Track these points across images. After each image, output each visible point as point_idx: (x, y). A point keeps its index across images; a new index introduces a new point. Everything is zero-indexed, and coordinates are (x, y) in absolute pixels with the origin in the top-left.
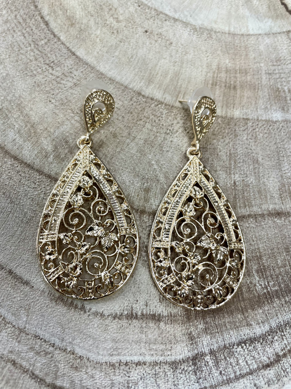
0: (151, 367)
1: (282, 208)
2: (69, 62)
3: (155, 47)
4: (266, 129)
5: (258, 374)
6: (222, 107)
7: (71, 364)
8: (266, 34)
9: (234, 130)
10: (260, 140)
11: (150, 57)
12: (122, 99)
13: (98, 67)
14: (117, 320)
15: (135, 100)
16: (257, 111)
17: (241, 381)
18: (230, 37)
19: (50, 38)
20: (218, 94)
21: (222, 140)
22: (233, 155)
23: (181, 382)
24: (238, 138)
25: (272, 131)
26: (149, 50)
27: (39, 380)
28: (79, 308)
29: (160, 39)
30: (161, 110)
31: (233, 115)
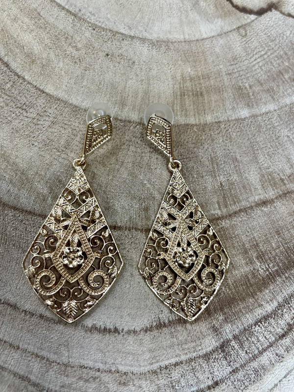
0: (188, 364)
1: (266, 197)
2: (40, 102)
3: (120, 69)
4: (238, 127)
5: (277, 344)
7: (119, 381)
8: (218, 35)
9: (209, 135)
10: (234, 139)
11: (117, 80)
14: (149, 332)
16: (227, 113)
17: (264, 354)
18: (187, 45)
20: (188, 104)
21: (202, 147)
22: (214, 159)
23: (215, 370)
24: (215, 141)
25: (243, 128)
26: (115, 73)
28: (113, 331)
29: (123, 60)
31: (206, 121)
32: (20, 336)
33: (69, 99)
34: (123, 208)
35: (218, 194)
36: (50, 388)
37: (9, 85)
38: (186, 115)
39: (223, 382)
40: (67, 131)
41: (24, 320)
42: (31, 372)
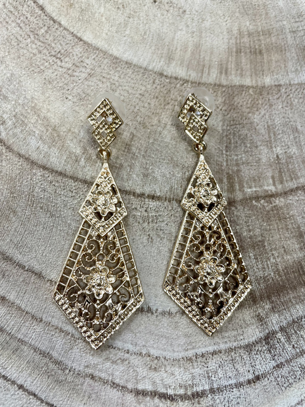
0: (227, 354)
2: (77, 50)
3: (168, 18)
4: (300, 93)
6: (251, 76)
7: (149, 366)
9: (267, 99)
10: (295, 106)
11: (165, 30)
12: (144, 83)
13: (111, 51)
15: (158, 82)
16: (288, 75)
19: (49, 24)
20: (244, 62)
21: (257, 113)
22: (271, 127)
23: (257, 363)
24: (273, 107)
26: (162, 23)
27: (120, 388)
28: (145, 310)
29: (172, 8)
30: (188, 89)
31: (264, 83)
32: (44, 307)
33: (109, 50)
34: (164, 176)
35: (274, 168)
36: (73, 368)
37: (43, 31)
38: (242, 75)
39: (265, 377)
40: (105, 86)
41: (49, 291)
42: (53, 348)
